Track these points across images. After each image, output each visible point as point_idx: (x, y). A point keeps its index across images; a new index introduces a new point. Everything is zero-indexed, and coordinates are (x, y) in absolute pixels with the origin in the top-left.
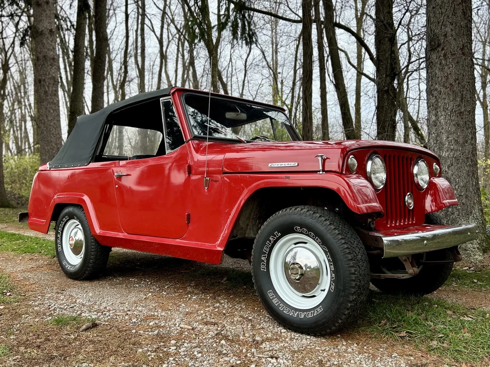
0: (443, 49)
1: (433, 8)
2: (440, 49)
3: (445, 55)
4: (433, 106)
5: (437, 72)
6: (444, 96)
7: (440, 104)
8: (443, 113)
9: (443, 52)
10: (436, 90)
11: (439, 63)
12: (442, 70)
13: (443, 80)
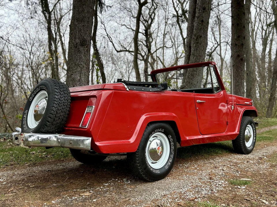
0: (86, 47)
1: (83, 26)
2: (85, 47)
3: (87, 50)
4: (79, 72)
5: (82, 56)
6: (85, 69)
7: (83, 72)
8: (84, 76)
9: (87, 48)
10: (82, 65)
11: (84, 53)
12: (85, 56)
13: (85, 61)
